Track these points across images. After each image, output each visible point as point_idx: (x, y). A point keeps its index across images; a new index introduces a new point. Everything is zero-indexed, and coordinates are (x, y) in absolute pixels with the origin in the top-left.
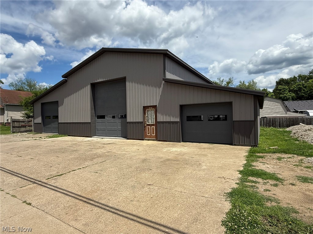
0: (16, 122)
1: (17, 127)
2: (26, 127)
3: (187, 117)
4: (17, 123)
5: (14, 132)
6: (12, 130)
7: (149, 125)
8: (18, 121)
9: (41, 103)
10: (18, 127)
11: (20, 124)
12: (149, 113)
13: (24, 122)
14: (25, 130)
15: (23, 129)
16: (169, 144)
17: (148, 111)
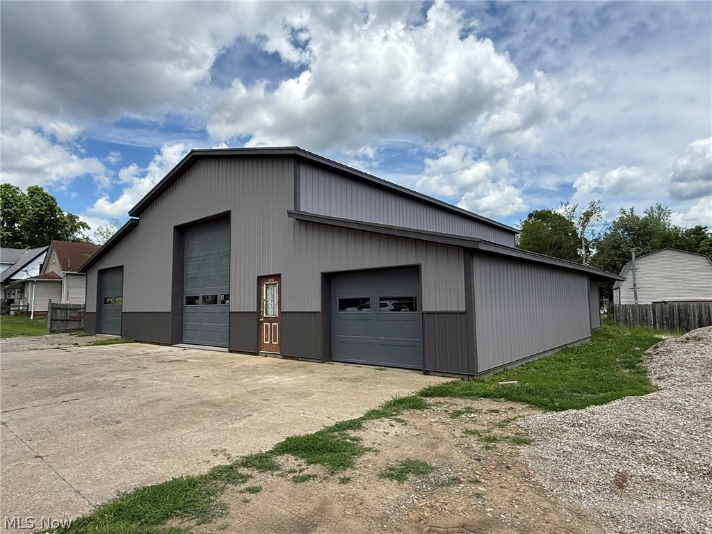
0: (60, 309)
1: (60, 320)
2: (80, 320)
3: (341, 301)
4: (61, 313)
5: (52, 332)
6: (49, 326)
7: (267, 320)
8: (64, 307)
9: (99, 271)
10: (63, 321)
11: (67, 314)
12: (268, 292)
13: (76, 310)
14: (78, 327)
15: (74, 325)
16: (304, 366)
17: (266, 288)
